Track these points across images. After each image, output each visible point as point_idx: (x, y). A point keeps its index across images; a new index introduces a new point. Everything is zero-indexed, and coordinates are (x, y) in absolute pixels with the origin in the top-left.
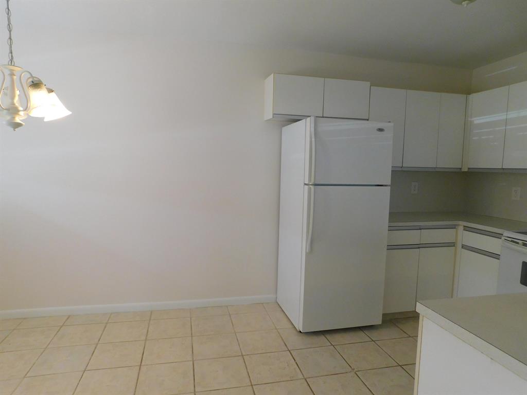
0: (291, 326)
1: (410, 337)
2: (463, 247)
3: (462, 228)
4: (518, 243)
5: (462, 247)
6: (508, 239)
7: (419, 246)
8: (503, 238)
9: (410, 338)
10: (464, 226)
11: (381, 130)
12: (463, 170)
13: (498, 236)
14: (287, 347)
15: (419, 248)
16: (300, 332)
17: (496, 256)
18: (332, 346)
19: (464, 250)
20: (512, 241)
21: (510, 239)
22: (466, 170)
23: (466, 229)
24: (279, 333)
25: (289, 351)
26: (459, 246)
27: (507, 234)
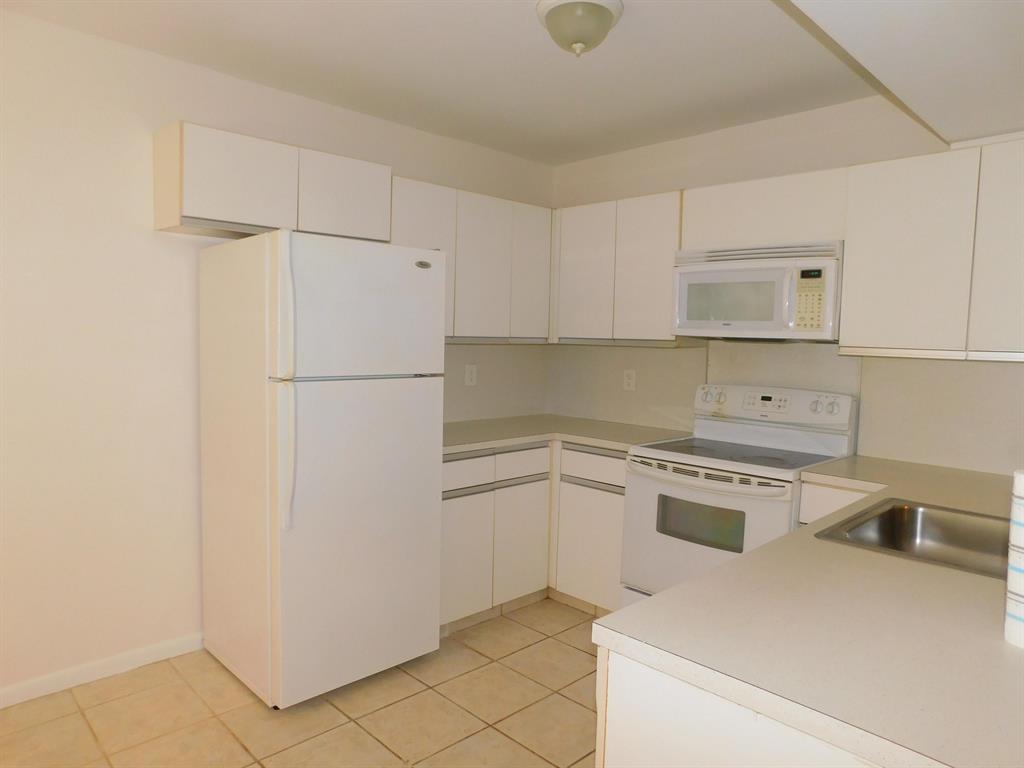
0: (251, 700)
1: (493, 661)
2: (564, 478)
3: (558, 445)
4: (650, 465)
5: (561, 480)
6: (636, 459)
7: (492, 487)
8: (628, 458)
9: (494, 664)
10: (563, 442)
11: (423, 265)
12: (550, 341)
13: (621, 455)
14: (251, 755)
15: (493, 490)
16: (276, 708)
17: (619, 490)
18: (352, 723)
19: (563, 484)
20: (643, 462)
21: (639, 459)
22: (556, 341)
23: (568, 446)
24: (224, 725)
25: (259, 762)
26: (556, 477)
27: (634, 450)
